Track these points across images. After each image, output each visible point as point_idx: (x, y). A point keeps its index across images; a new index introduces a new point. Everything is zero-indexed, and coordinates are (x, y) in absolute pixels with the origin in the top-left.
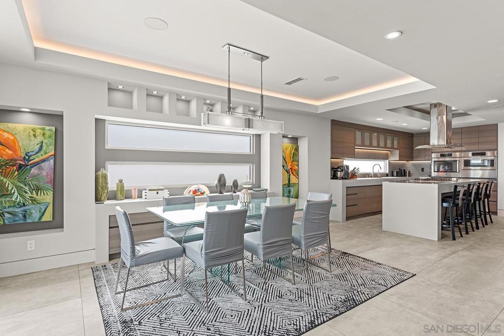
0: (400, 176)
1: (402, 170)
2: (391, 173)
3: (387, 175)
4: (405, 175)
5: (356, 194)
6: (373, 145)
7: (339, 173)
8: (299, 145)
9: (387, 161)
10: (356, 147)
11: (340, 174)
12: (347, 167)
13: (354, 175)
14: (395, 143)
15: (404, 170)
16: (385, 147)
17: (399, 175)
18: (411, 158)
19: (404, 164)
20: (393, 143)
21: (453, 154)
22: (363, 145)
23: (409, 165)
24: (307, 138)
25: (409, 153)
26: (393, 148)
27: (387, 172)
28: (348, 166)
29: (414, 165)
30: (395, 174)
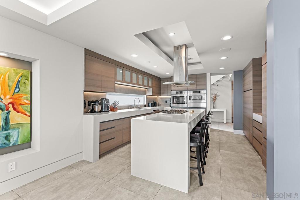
0: (153, 107)
1: (154, 102)
2: (148, 104)
3: (145, 106)
4: (156, 106)
5: (114, 127)
6: (133, 82)
7: (96, 107)
8: (32, 71)
9: (145, 96)
10: (116, 82)
11: (98, 108)
12: (107, 101)
13: (114, 108)
14: (150, 82)
15: (156, 102)
16: (143, 85)
17: (153, 105)
18: (160, 94)
19: (155, 99)
20: (148, 83)
21: (183, 92)
22: (124, 81)
23: (159, 99)
24: (39, 60)
25: (158, 91)
26: (148, 86)
27: (145, 104)
28: (109, 100)
29: (161, 99)
30: (150, 105)
